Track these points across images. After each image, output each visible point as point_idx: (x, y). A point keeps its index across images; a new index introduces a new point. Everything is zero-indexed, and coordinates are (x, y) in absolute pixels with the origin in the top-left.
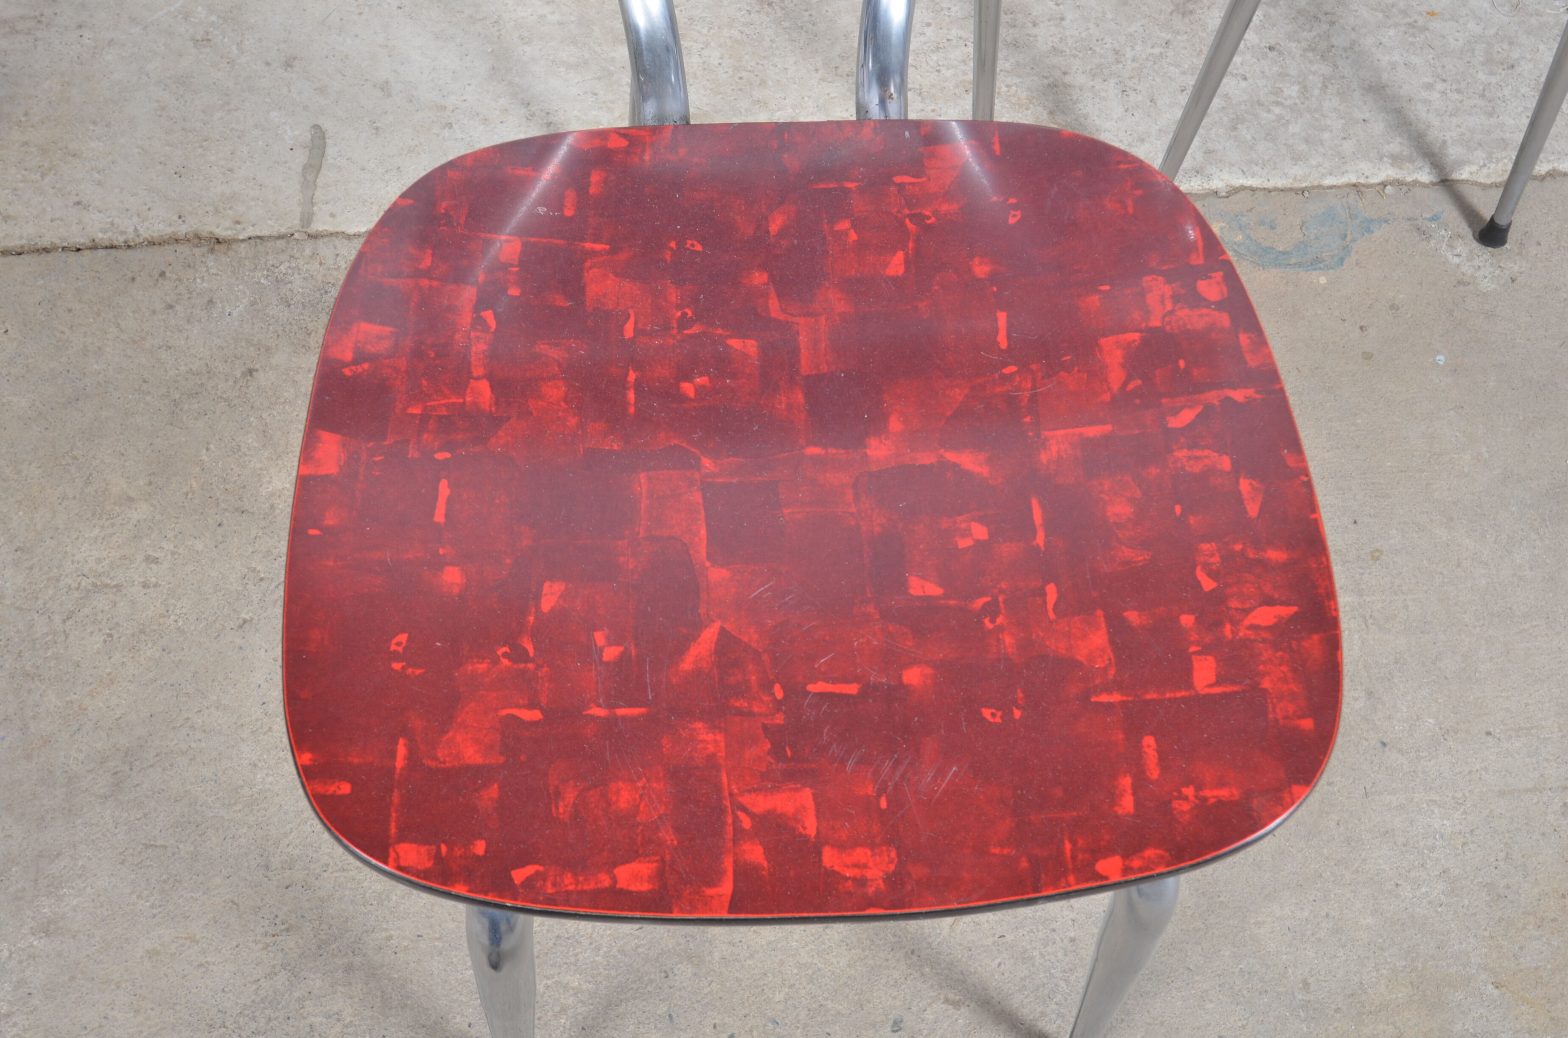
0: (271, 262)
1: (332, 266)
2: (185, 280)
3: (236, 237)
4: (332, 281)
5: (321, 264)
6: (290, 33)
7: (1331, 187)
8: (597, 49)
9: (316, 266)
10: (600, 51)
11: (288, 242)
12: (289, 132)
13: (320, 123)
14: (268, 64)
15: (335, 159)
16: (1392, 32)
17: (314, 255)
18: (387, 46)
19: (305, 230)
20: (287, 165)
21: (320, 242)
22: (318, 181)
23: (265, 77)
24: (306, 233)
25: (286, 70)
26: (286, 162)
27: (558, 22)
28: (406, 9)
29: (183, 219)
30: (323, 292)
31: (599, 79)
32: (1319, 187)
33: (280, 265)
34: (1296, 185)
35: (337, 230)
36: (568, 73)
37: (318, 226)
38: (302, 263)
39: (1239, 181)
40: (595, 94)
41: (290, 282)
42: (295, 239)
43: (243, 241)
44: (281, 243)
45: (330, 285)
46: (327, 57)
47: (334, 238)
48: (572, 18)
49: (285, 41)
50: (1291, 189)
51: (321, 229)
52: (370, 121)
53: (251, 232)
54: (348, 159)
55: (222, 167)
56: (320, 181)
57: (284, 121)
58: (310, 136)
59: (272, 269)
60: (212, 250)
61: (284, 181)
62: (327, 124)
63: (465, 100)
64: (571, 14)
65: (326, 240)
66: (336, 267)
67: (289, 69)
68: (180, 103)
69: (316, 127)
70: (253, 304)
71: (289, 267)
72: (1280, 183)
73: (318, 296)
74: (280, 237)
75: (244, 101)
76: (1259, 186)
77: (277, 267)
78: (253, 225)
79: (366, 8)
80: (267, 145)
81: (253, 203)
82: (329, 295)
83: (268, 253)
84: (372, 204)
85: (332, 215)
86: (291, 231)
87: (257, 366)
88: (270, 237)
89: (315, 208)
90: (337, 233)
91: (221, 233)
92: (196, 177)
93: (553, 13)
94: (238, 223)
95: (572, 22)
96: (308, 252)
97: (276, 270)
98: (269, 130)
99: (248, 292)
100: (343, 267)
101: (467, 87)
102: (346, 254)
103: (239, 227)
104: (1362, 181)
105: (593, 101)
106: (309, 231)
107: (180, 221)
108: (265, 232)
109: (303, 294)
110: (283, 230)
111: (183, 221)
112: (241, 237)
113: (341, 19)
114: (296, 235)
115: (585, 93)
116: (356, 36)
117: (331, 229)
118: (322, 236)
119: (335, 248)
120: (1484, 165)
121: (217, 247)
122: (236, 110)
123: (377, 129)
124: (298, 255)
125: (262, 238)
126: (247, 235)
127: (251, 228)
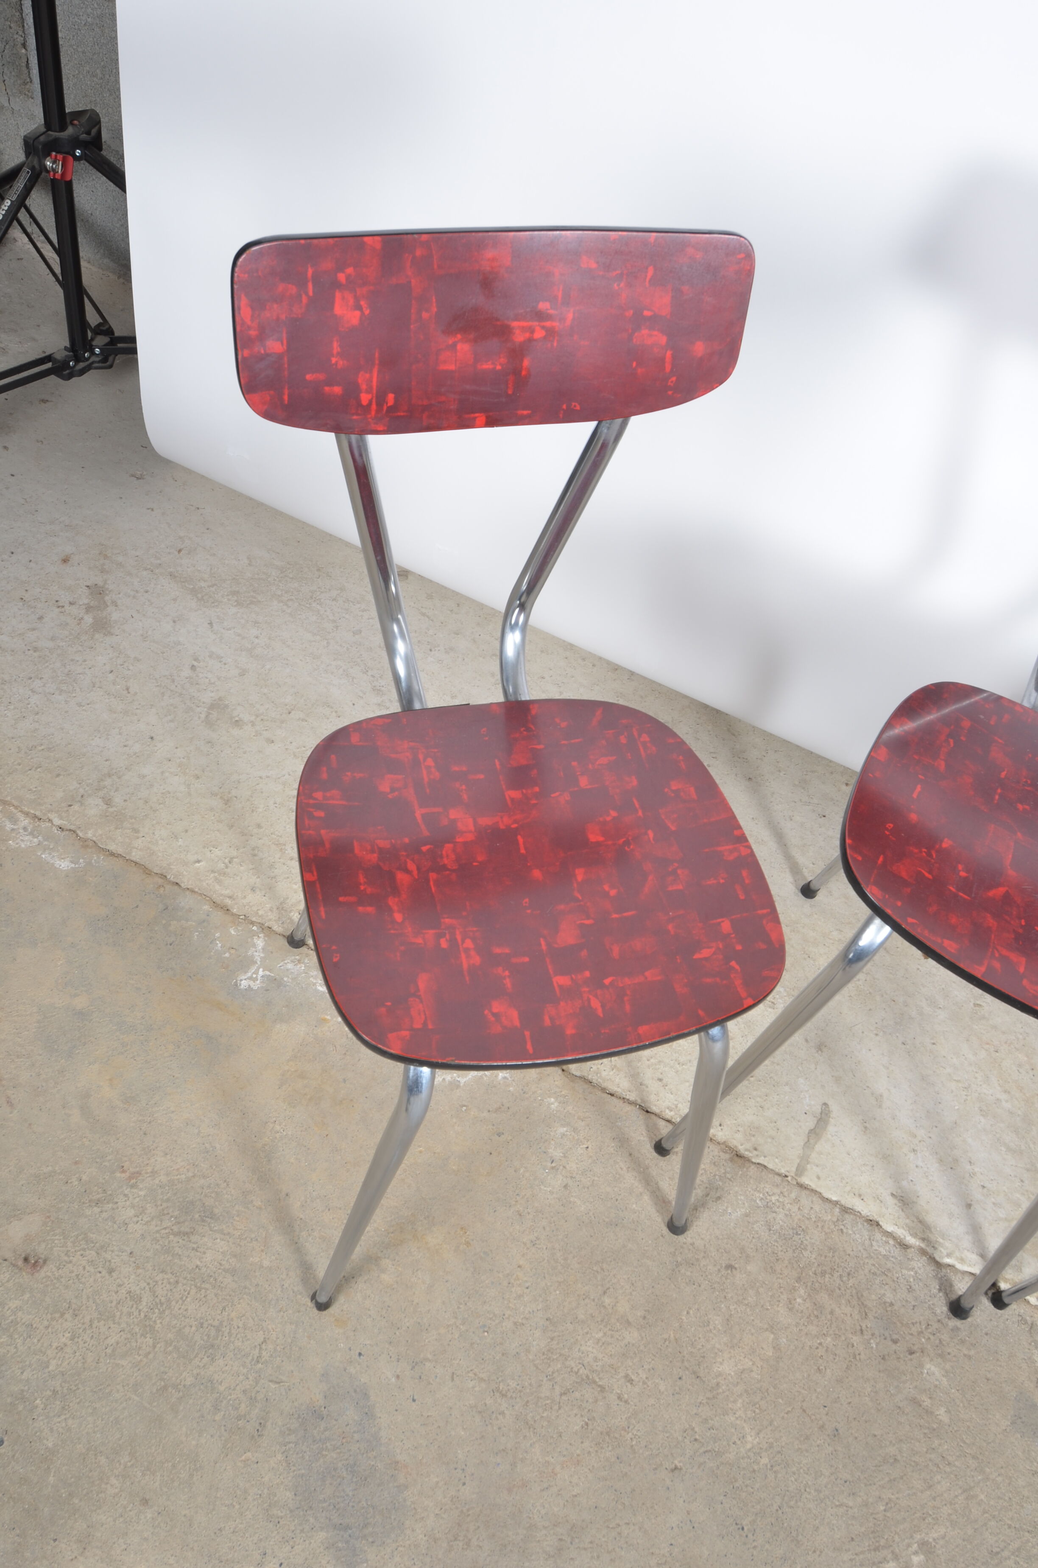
0: (767, 1190)
1: (806, 1215)
2: (708, 1172)
3: (750, 1158)
4: (803, 1227)
5: (799, 1209)
6: (827, 1025)
8: (1032, 1146)
9: (795, 1209)
10: (1033, 1149)
11: (782, 1181)
12: (807, 1099)
13: (830, 1103)
14: (807, 1041)
15: (832, 1136)
17: (797, 1200)
18: (888, 1068)
19: (797, 1178)
20: (799, 1123)
21: (803, 1193)
22: (816, 1146)
23: (802, 1050)
24: (796, 1179)
25: (817, 1051)
26: (799, 1121)
27: (1009, 1111)
28: (908, 1047)
29: (722, 1127)
30: (795, 1232)
31: (1028, 1170)
33: (772, 1195)
35: (818, 1190)
36: (1007, 1154)
37: (805, 1180)
38: (787, 1202)
40: (1022, 1181)
41: (775, 1212)
42: (787, 1180)
43: (754, 1163)
44: (778, 1179)
45: (801, 1229)
46: (846, 1056)
47: (813, 1194)
48: (1020, 1113)
49: (822, 1030)
51: (807, 1183)
52: (863, 1120)
53: (761, 1160)
54: (841, 1141)
55: (758, 1102)
56: (818, 1147)
57: (806, 1089)
58: (820, 1110)
59: (766, 1195)
60: (731, 1160)
61: (794, 1134)
62: (834, 1107)
63: (930, 1137)
64: (1019, 1109)
65: (807, 1192)
66: (808, 1217)
67: (820, 1052)
68: (744, 1040)
69: (825, 1104)
70: (747, 1215)
71: (778, 1200)
73: (791, 1233)
74: (779, 1175)
75: (784, 1060)
77: (770, 1196)
79: (882, 1032)
80: (791, 1102)
81: (769, 1140)
82: (799, 1237)
83: (767, 1182)
84: (847, 1183)
85: (819, 1178)
86: (787, 1174)
87: (737, 1266)
88: (772, 1170)
89: (809, 1166)
90: (816, 1191)
91: (741, 1149)
92: (739, 1101)
93: (1007, 1101)
94: (756, 1149)
95: (1019, 1115)
96: (793, 1195)
97: (768, 1197)
98: (795, 1091)
99: (746, 1204)
100: (813, 1220)
101: (934, 1128)
102: (817, 1210)
103: (755, 1153)
105: (1019, 1186)
106: (799, 1180)
108: (770, 1166)
109: (781, 1226)
110: (783, 1171)
111: (722, 1129)
112: (754, 1160)
113: (863, 1032)
114: (789, 1178)
115: (1016, 1176)
116: (870, 1050)
117: (813, 1186)
118: (805, 1188)
119: (812, 1202)
121: (736, 1158)
122: (778, 1064)
123: (866, 1128)
124: (786, 1194)
125: (765, 1167)
126: (758, 1161)
127: (763, 1158)
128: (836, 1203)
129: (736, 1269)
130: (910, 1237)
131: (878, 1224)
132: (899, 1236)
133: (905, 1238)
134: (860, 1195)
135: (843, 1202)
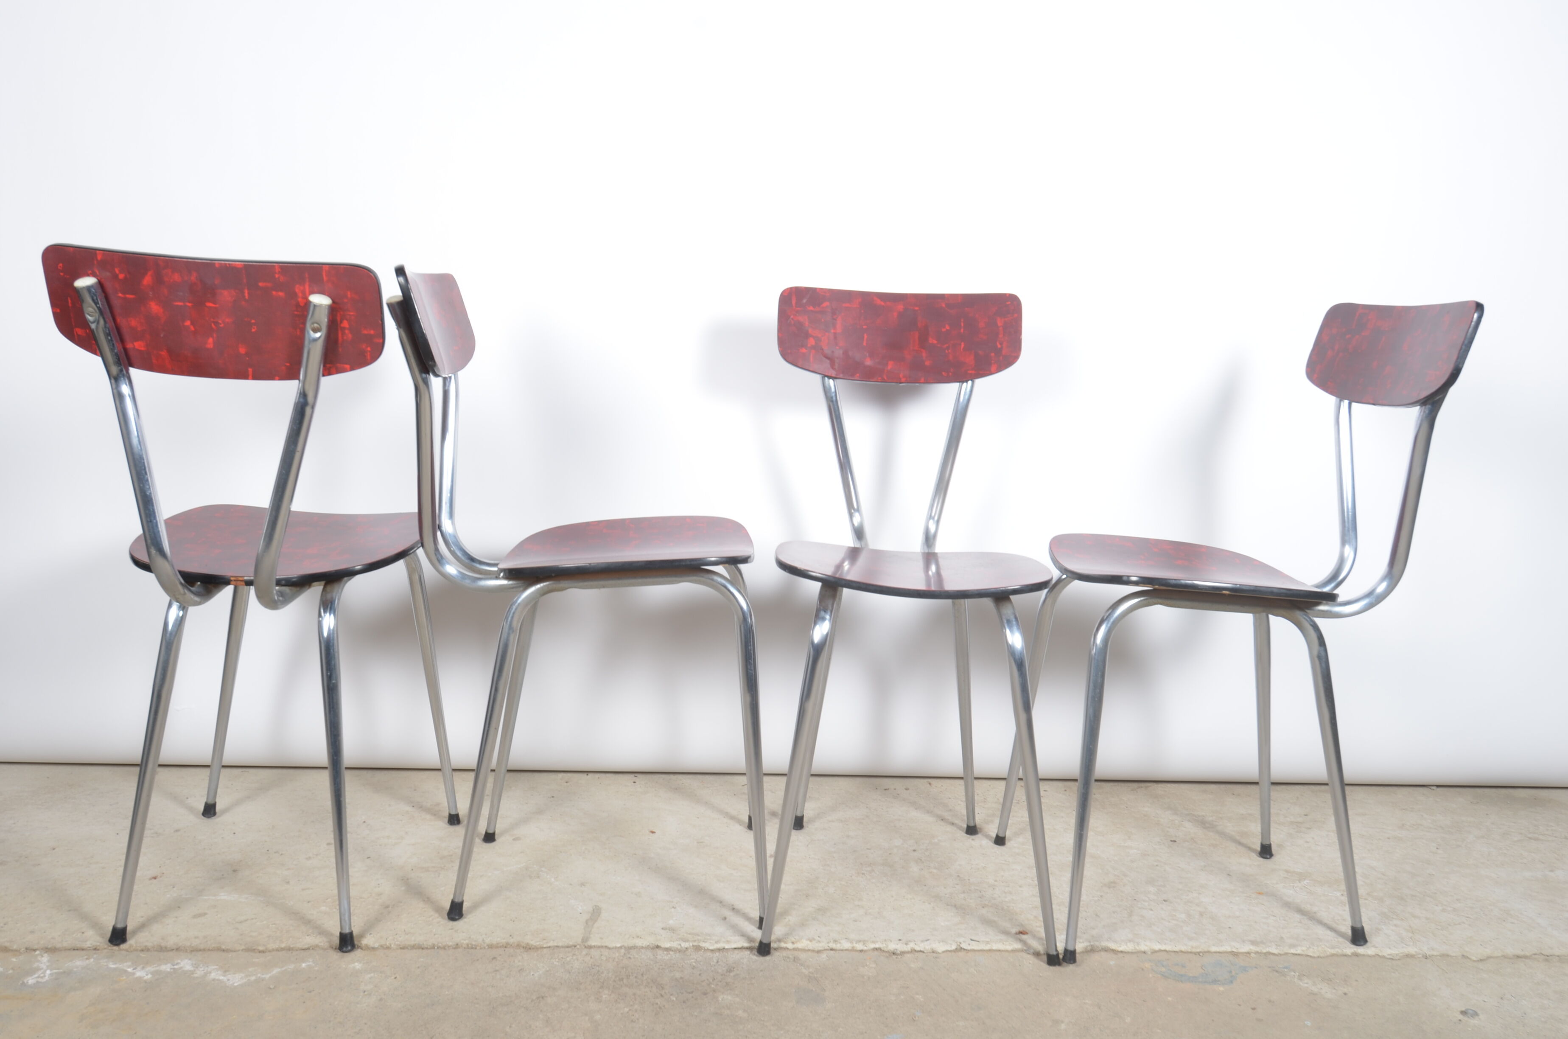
0: (561, 956)
1: (597, 958)
2: (508, 961)
3: (542, 946)
4: (597, 963)
5: (591, 957)
7: (1216, 952)
9: (587, 958)
11: (573, 948)
12: (580, 907)
13: (599, 905)
14: (571, 884)
15: (606, 919)
16: (1237, 899)
17: (588, 953)
18: (641, 881)
21: (592, 950)
22: (595, 925)
23: (568, 888)
24: (584, 945)
25: (581, 886)
26: (577, 919)
30: (591, 967)
32: (1209, 952)
33: (567, 957)
34: (1194, 950)
35: (603, 944)
37: (592, 943)
38: (580, 956)
39: (1157, 947)
41: (572, 963)
42: (577, 948)
43: (545, 948)
44: (568, 949)
45: (596, 965)
46: (605, 883)
47: (600, 948)
50: (1191, 952)
52: (628, 905)
53: (551, 944)
54: (614, 919)
56: (597, 925)
57: (578, 903)
58: (592, 909)
59: (562, 959)
60: (527, 950)
62: (603, 905)
65: (595, 948)
66: (600, 958)
67: (583, 886)
68: (518, 896)
69: (597, 906)
70: (548, 970)
71: (572, 958)
72: (1183, 948)
73: (588, 969)
74: (569, 946)
75: (555, 896)
76: (1171, 950)
78: (553, 941)
80: (566, 912)
81: (554, 932)
82: (595, 969)
83: (560, 952)
84: (625, 934)
85: (602, 938)
86: (576, 944)
87: (546, 995)
88: (562, 947)
89: (591, 936)
90: (602, 946)
91: (533, 943)
92: (523, 921)
94: (545, 939)
96: (584, 952)
97: (564, 959)
98: (569, 906)
99: (545, 966)
100: (605, 958)
102: (607, 954)
103: (544, 941)
104: (1234, 950)
106: (587, 944)
107: (511, 937)
108: (560, 944)
109: (579, 968)
110: (571, 943)
112: (545, 946)
114: (578, 946)
117: (599, 944)
118: (593, 946)
119: (600, 951)
120: (1310, 947)
121: (530, 949)
122: (550, 899)
123: (631, 908)
124: (578, 953)
125: (557, 947)
126: (549, 945)
127: (552, 942)
128: (621, 947)
129: (546, 997)
130: (684, 943)
131: (658, 947)
132: (677, 948)
133: (681, 947)
134: (638, 937)
135: (626, 945)
